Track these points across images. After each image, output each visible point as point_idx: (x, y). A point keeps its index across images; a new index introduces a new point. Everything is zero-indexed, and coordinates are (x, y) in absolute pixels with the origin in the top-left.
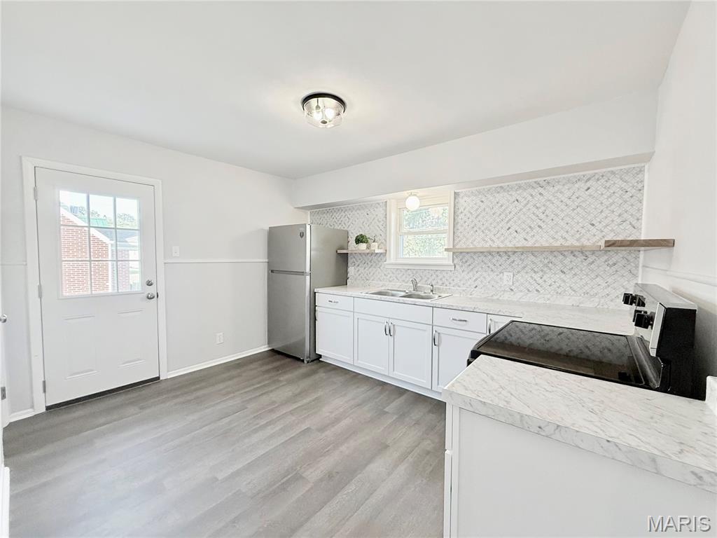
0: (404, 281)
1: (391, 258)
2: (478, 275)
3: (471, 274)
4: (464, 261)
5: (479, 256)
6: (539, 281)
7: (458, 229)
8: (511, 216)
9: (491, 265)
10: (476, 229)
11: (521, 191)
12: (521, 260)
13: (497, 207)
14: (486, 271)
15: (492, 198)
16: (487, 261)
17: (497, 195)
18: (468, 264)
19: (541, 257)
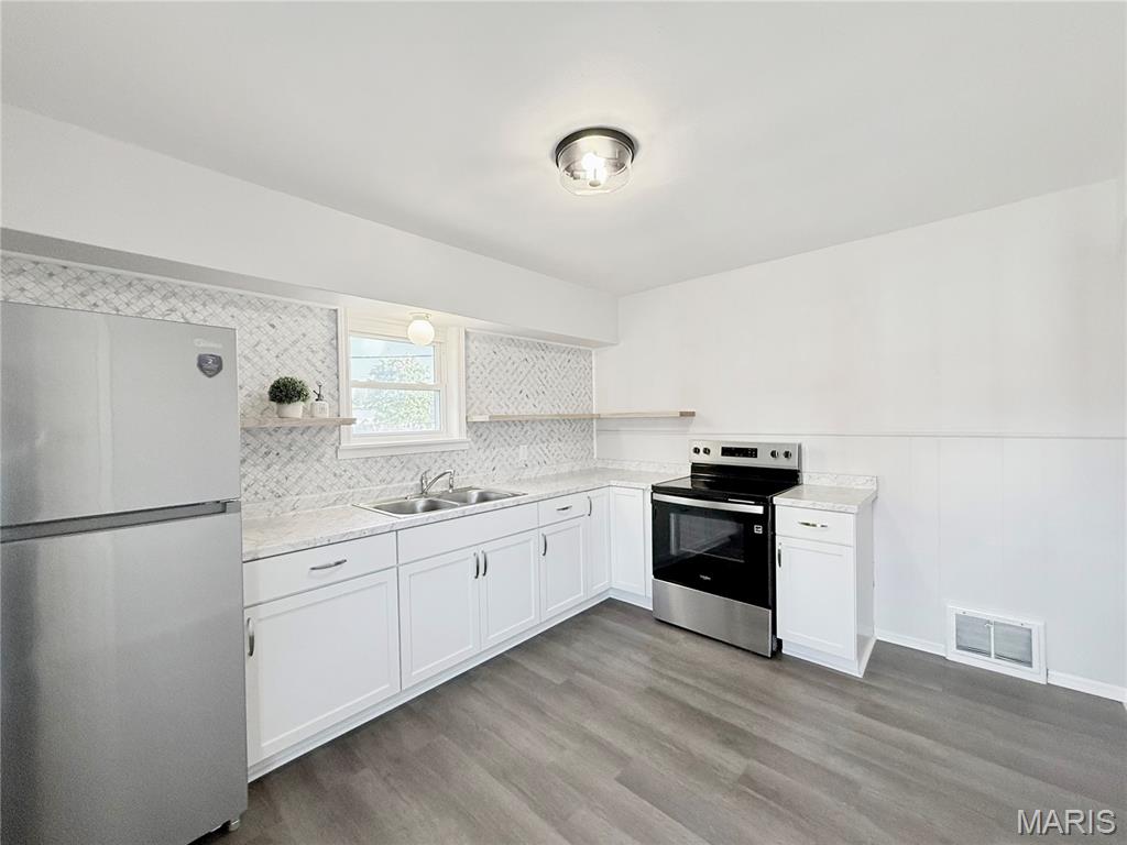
0: (383, 481)
1: (352, 437)
2: (494, 453)
3: (488, 453)
4: (479, 434)
5: (495, 427)
6: (546, 451)
7: (469, 387)
8: (521, 377)
9: (508, 438)
10: (490, 388)
11: (528, 350)
12: (533, 429)
13: (510, 363)
14: (503, 446)
15: (504, 351)
16: (502, 433)
17: (509, 348)
18: (483, 437)
19: (546, 426)
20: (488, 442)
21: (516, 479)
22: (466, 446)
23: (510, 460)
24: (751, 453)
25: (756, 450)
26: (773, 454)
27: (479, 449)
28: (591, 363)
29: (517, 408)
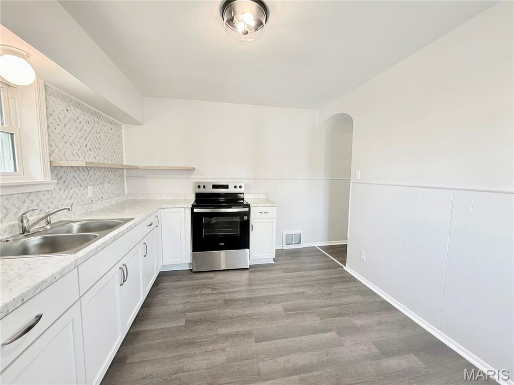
4: (59, 176)
5: (70, 172)
6: (102, 189)
7: (49, 136)
8: (86, 135)
9: (80, 181)
10: (65, 140)
11: (89, 114)
12: (95, 174)
13: (78, 122)
14: (77, 187)
15: (74, 111)
16: (76, 176)
17: (77, 110)
18: (63, 180)
19: (102, 172)
20: (66, 184)
21: (89, 211)
22: (51, 188)
23: (82, 197)
24: (226, 187)
25: (228, 185)
26: (235, 187)
27: (60, 190)
28: (122, 133)
29: (84, 158)
